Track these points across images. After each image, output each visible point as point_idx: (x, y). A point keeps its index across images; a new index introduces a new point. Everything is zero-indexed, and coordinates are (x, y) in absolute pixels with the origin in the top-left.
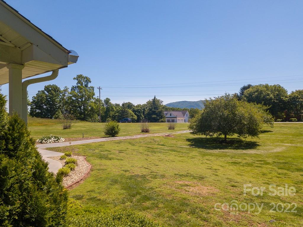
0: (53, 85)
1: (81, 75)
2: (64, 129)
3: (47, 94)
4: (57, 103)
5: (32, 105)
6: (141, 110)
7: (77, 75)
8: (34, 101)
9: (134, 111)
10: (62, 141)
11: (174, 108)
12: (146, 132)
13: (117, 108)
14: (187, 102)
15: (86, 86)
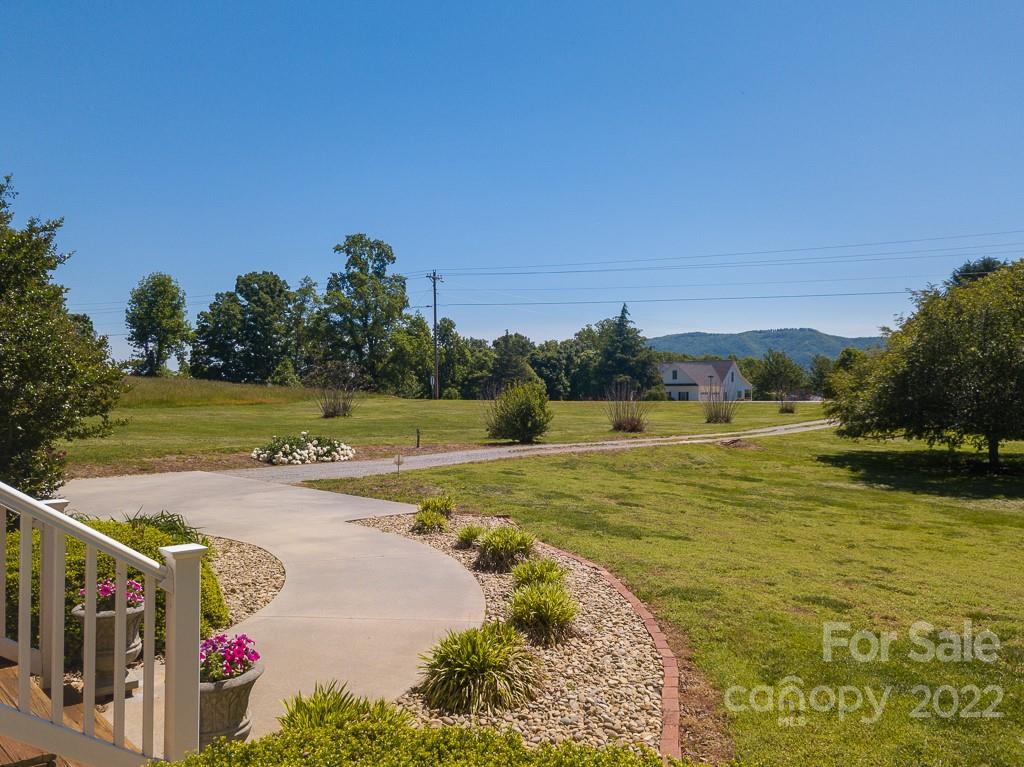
0: (264, 273)
1: (361, 237)
2: (326, 416)
3: (246, 303)
4: (277, 333)
5: (197, 342)
6: (559, 360)
7: (348, 237)
8: (202, 329)
9: (534, 363)
10: (346, 458)
11: (669, 354)
12: (631, 431)
13: (478, 354)
14: (705, 334)
15: (379, 273)
